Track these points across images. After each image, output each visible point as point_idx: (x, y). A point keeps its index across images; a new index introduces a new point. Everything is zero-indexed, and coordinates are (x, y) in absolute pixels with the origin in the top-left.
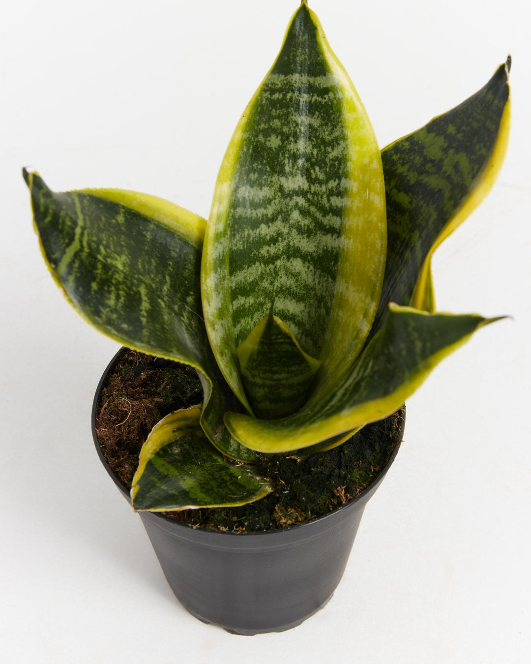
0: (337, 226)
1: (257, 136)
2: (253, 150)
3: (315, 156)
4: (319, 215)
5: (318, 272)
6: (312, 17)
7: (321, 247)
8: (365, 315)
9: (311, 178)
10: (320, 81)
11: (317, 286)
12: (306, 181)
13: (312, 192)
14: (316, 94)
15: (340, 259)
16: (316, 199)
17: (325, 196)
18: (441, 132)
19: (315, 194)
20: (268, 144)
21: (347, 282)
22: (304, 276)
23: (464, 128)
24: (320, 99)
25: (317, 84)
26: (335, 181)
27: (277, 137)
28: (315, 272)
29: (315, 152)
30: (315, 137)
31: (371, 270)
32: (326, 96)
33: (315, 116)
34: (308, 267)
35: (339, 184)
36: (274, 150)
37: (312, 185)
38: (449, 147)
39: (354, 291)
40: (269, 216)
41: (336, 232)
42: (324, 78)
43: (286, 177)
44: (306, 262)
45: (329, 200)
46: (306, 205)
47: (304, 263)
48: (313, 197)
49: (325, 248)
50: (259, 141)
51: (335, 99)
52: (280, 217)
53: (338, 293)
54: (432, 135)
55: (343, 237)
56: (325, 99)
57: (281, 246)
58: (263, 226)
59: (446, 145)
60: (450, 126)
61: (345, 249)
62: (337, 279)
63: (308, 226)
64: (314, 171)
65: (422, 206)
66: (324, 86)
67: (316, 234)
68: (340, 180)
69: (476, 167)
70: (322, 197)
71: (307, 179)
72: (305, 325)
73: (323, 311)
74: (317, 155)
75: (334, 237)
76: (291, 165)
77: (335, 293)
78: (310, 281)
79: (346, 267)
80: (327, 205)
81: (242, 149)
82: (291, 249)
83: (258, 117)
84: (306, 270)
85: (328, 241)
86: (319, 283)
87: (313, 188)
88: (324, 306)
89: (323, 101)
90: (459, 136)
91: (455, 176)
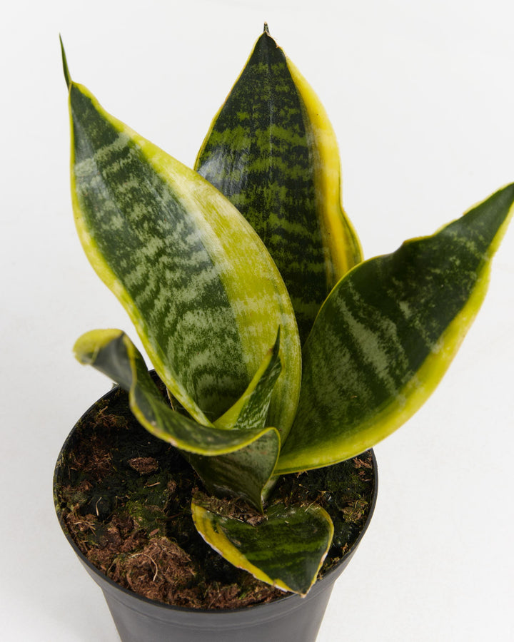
0: (206, 259)
1: (100, 227)
2: (107, 242)
3: (152, 213)
4: (184, 262)
5: (209, 312)
6: (82, 90)
7: (201, 287)
8: (282, 310)
9: (161, 234)
10: (117, 145)
11: (214, 325)
12: (158, 239)
13: (168, 245)
14: (121, 159)
15: (225, 285)
16: (174, 249)
17: (180, 241)
18: (234, 124)
19: (171, 245)
20: (113, 227)
21: (242, 298)
22: (198, 324)
23: (254, 107)
24: (126, 161)
25: (117, 149)
26: (180, 222)
27: (117, 217)
28: (206, 313)
29: (150, 210)
30: (143, 196)
31: (261, 271)
32: (129, 155)
33: (131, 178)
34: (198, 313)
35: (185, 223)
36: (122, 230)
37: (165, 240)
38: (253, 130)
39: (255, 301)
40: (154, 289)
41: (203, 266)
42: (118, 140)
43: (145, 246)
44: (195, 311)
45: (185, 242)
46: (170, 260)
47: (193, 313)
48: (172, 249)
49: (205, 285)
50: (105, 231)
51: (136, 153)
52: (160, 284)
53: (238, 315)
54: (227, 131)
55: (217, 263)
56: (129, 158)
57: (173, 310)
58: (156, 302)
59: (248, 130)
60: (238, 114)
61: (225, 272)
62: (231, 304)
63: (181, 277)
64: (159, 225)
65: (262, 192)
66: (123, 147)
67: (191, 280)
68: (184, 219)
69: (297, 127)
70: (178, 244)
71: (158, 236)
72: (216, 368)
73: (230, 341)
74: (153, 211)
75: (208, 270)
76: (142, 233)
77: (235, 317)
78: (205, 325)
79: (235, 286)
80: (186, 248)
81: (99, 247)
82: (180, 307)
83: (90, 210)
84: (197, 317)
85: (207, 276)
86: (214, 320)
87: (167, 242)
88: (228, 337)
89: (129, 160)
90: (255, 115)
91: (279, 147)
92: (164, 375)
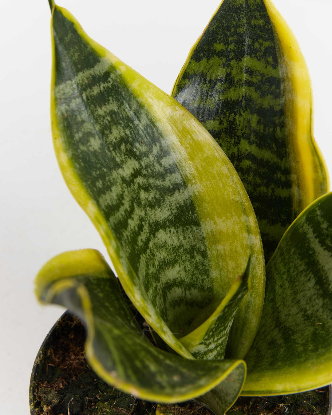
0: (179, 180)
1: (78, 148)
2: (84, 163)
3: (130, 135)
4: (159, 183)
5: (180, 230)
6: (65, 15)
7: (174, 207)
8: (249, 231)
9: (137, 156)
10: (98, 70)
11: (184, 242)
12: (135, 161)
13: (144, 167)
14: (101, 83)
15: (196, 205)
16: (150, 171)
17: (156, 164)
18: (211, 55)
19: (147, 167)
20: (91, 149)
21: (212, 218)
22: (169, 242)
23: (230, 39)
24: (106, 85)
25: (97, 73)
26: (156, 145)
27: (95, 138)
28: (177, 231)
29: (128, 132)
30: (121, 119)
31: (230, 194)
32: (110, 79)
33: (111, 101)
34: (170, 231)
35: (161, 146)
36: (99, 151)
37: (141, 161)
38: (228, 60)
39: (224, 221)
40: (129, 209)
41: (177, 187)
42: (100, 64)
43: (122, 167)
44: (167, 229)
45: (160, 165)
46: (145, 181)
47: (165, 231)
48: (147, 171)
49: (178, 205)
50: (82, 152)
51: (117, 77)
52: (135, 204)
53: (207, 234)
54: (204, 61)
55: (189, 185)
56: (110, 82)
57: (146, 228)
58: (130, 221)
59: (224, 61)
60: (215, 45)
61: (197, 194)
62: (201, 223)
63: (155, 197)
64: (136, 148)
65: (235, 119)
66: (104, 72)
67: (164, 200)
68: (160, 142)
69: (270, 59)
70: (154, 166)
71: (135, 158)
72: (184, 281)
73: (198, 258)
74: (131, 133)
75: (181, 191)
76: (118, 155)
77: (205, 235)
78: (176, 243)
79: (207, 207)
80: (161, 170)
81: (76, 168)
82: (153, 226)
83: (69, 132)
84: (169, 235)
85: (179, 197)
86: (185, 238)
87: (143, 163)
88: (197, 253)
89: (110, 85)
90: (231, 47)
91: (252, 78)
92: (134, 296)
